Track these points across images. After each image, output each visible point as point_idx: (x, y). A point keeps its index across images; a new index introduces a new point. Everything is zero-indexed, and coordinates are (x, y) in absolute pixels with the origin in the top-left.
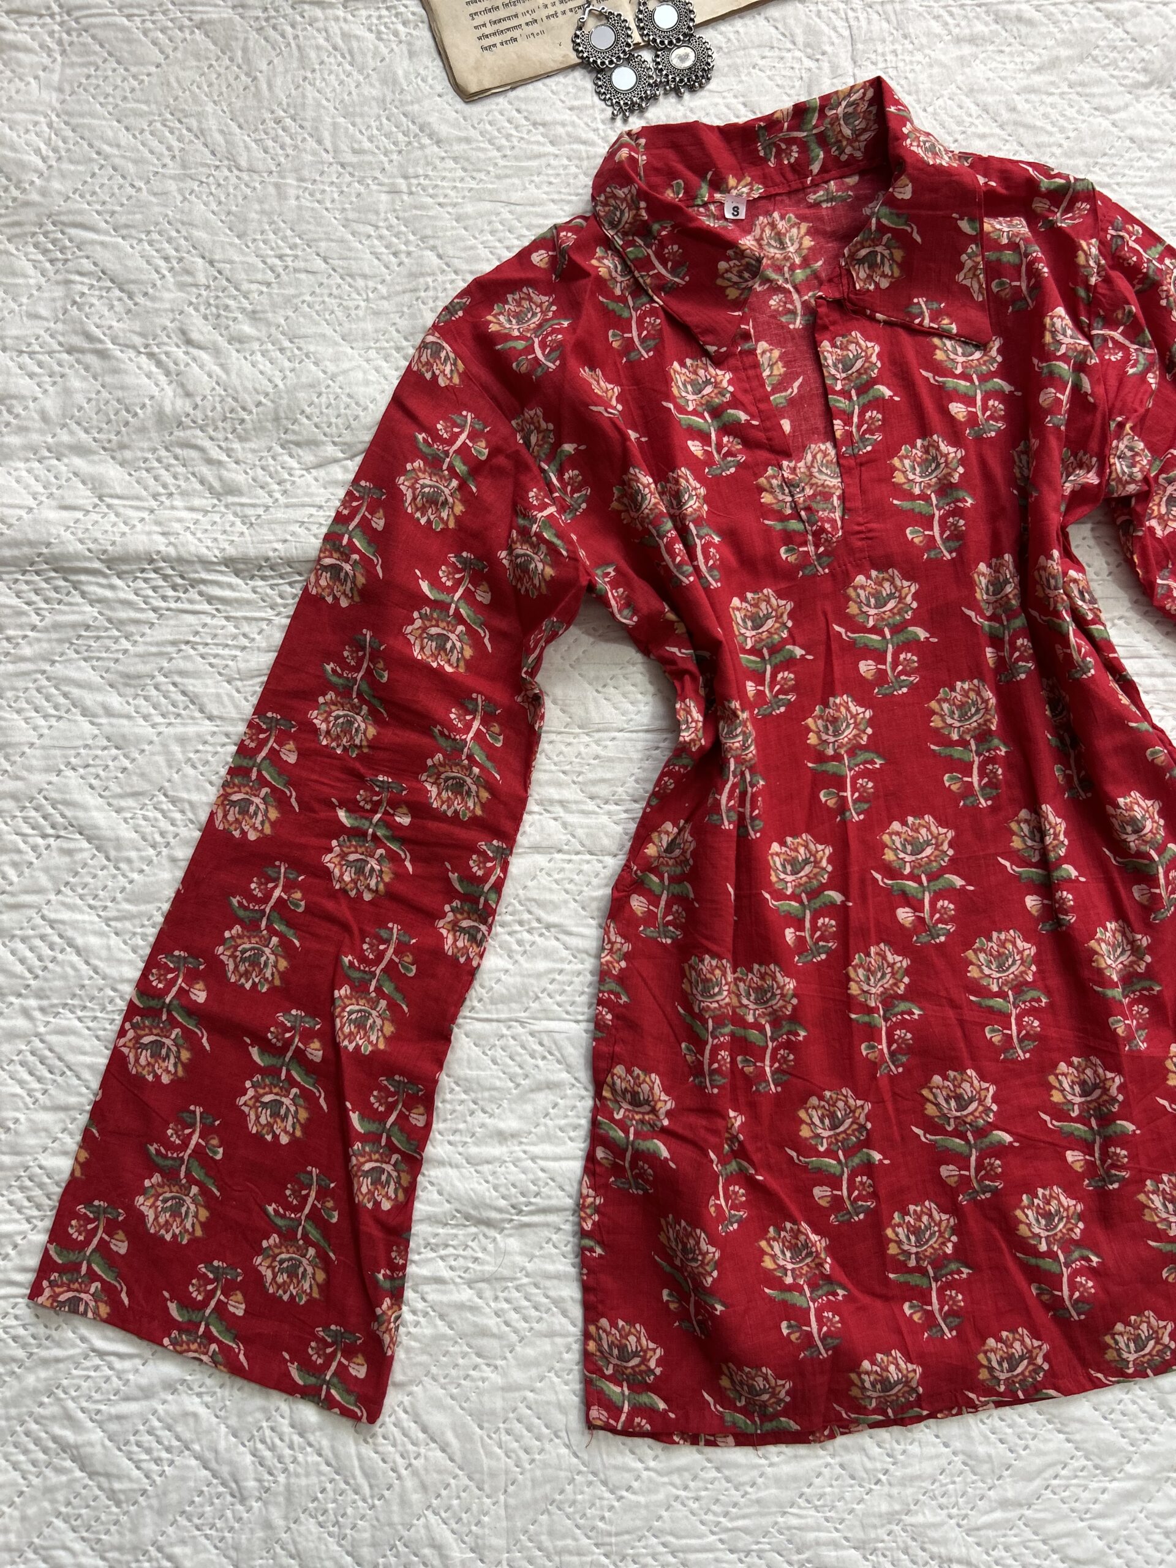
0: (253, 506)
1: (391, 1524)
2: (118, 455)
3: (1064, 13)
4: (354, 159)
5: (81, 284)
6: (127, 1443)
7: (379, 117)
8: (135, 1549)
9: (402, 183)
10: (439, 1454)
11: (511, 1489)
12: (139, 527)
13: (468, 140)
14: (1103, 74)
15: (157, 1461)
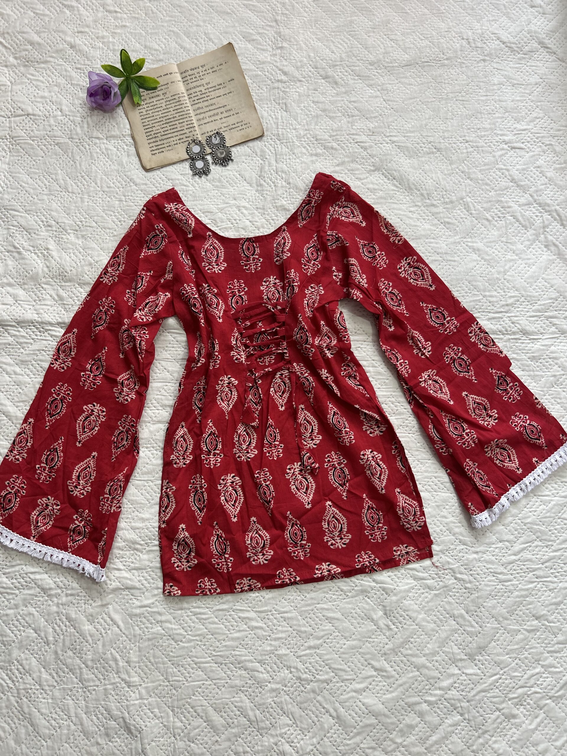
0: (68, 305)
1: (98, 653)
2: (23, 287)
3: (347, 146)
4: (107, 189)
5: (13, 229)
6: (9, 624)
7: (116, 176)
8: (9, 662)
9: (123, 198)
10: (117, 629)
11: (141, 641)
12: (29, 311)
13: (146, 184)
14: (359, 167)
15: (19, 631)
